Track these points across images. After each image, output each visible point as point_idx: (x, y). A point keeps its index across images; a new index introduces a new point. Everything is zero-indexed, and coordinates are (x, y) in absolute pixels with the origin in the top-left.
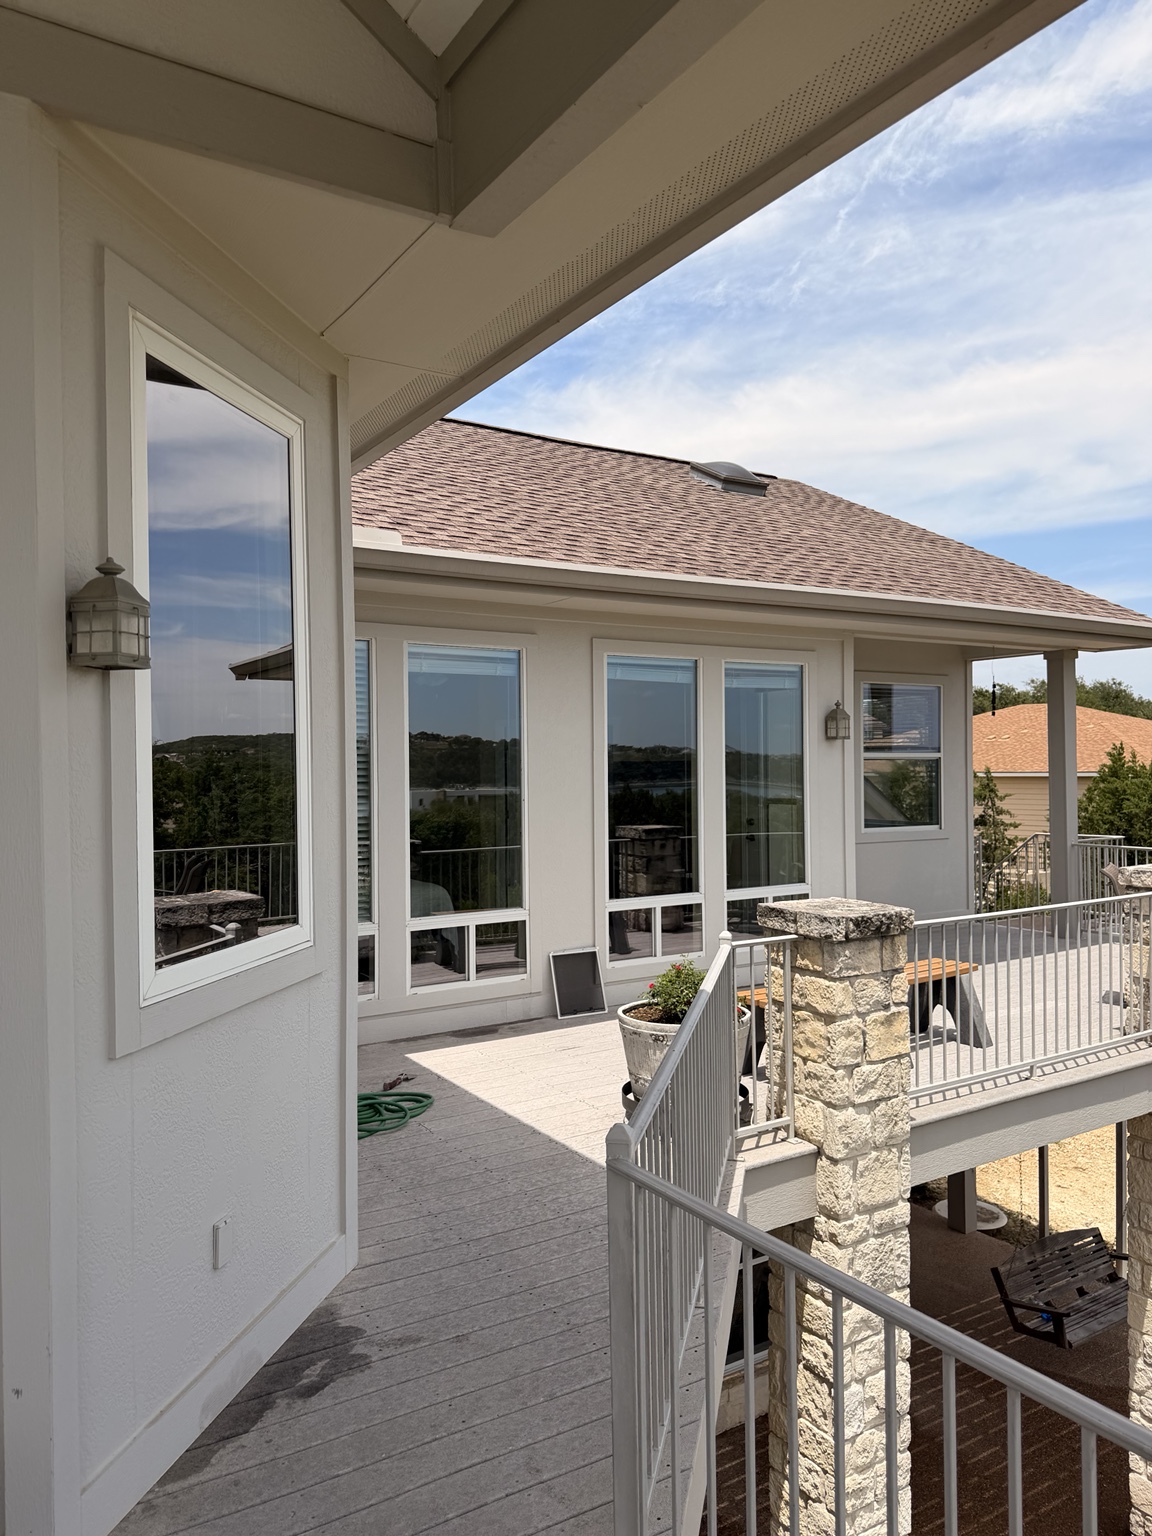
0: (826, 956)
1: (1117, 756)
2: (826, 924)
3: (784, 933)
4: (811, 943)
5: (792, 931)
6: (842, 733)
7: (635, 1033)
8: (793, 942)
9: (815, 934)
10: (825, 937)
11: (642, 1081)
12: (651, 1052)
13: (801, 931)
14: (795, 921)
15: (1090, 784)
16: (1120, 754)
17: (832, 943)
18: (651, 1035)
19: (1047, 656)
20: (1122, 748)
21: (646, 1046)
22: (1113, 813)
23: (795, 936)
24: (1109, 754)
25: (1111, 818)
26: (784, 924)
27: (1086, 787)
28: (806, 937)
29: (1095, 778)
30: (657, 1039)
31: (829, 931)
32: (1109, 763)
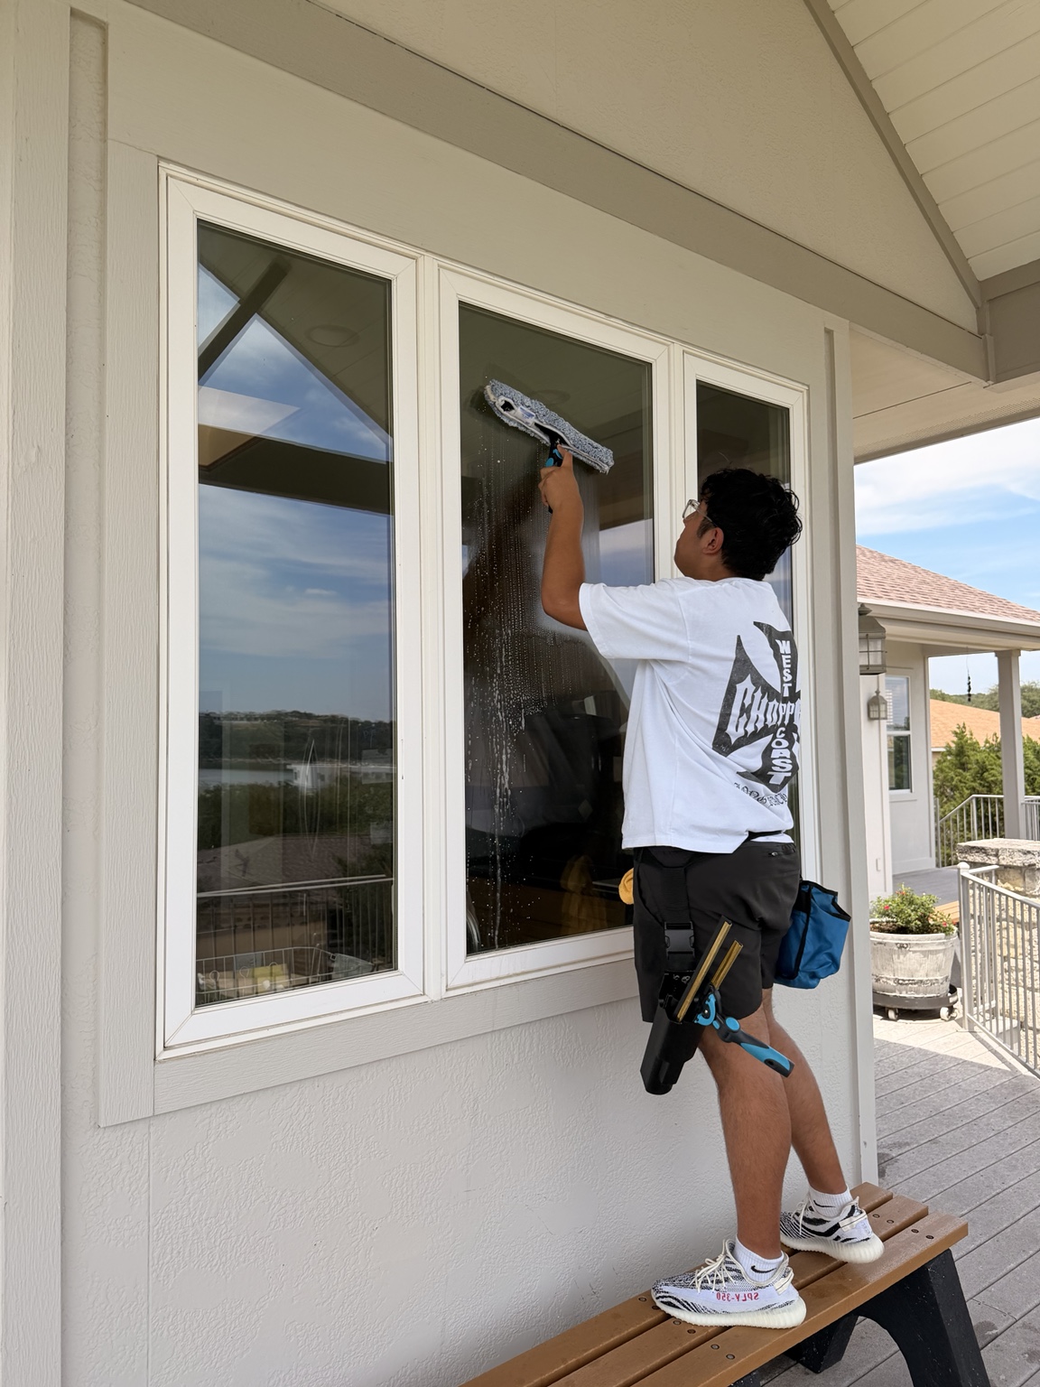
0: (1027, 880)
1: (960, 735)
2: (1029, 856)
3: (984, 864)
4: (1012, 871)
5: (994, 862)
6: (883, 715)
7: (880, 943)
8: (996, 870)
9: (1019, 864)
10: (1029, 865)
11: (885, 980)
12: (895, 957)
13: (1003, 863)
14: (997, 855)
15: (939, 757)
16: (963, 732)
17: (1033, 870)
18: (897, 944)
19: (998, 654)
20: (964, 727)
21: (891, 952)
22: (974, 781)
23: (997, 867)
24: (956, 733)
25: (974, 784)
26: (986, 858)
27: (936, 760)
28: (1006, 867)
29: (943, 752)
30: (901, 946)
31: (1033, 861)
32: (955, 739)
